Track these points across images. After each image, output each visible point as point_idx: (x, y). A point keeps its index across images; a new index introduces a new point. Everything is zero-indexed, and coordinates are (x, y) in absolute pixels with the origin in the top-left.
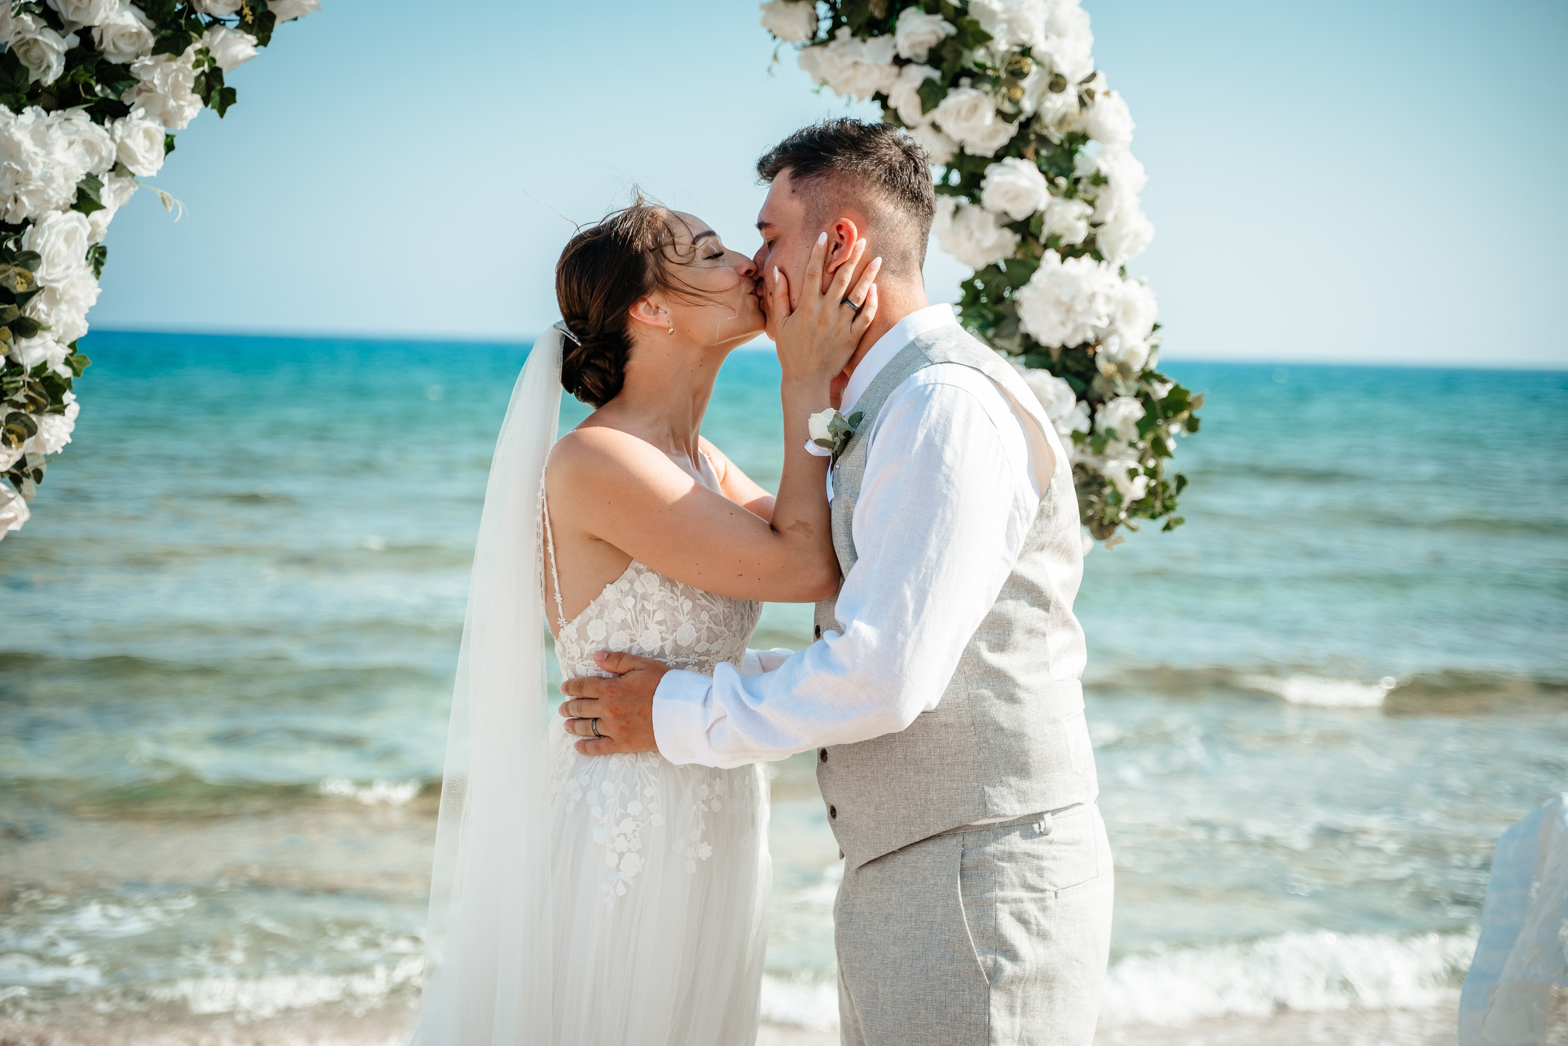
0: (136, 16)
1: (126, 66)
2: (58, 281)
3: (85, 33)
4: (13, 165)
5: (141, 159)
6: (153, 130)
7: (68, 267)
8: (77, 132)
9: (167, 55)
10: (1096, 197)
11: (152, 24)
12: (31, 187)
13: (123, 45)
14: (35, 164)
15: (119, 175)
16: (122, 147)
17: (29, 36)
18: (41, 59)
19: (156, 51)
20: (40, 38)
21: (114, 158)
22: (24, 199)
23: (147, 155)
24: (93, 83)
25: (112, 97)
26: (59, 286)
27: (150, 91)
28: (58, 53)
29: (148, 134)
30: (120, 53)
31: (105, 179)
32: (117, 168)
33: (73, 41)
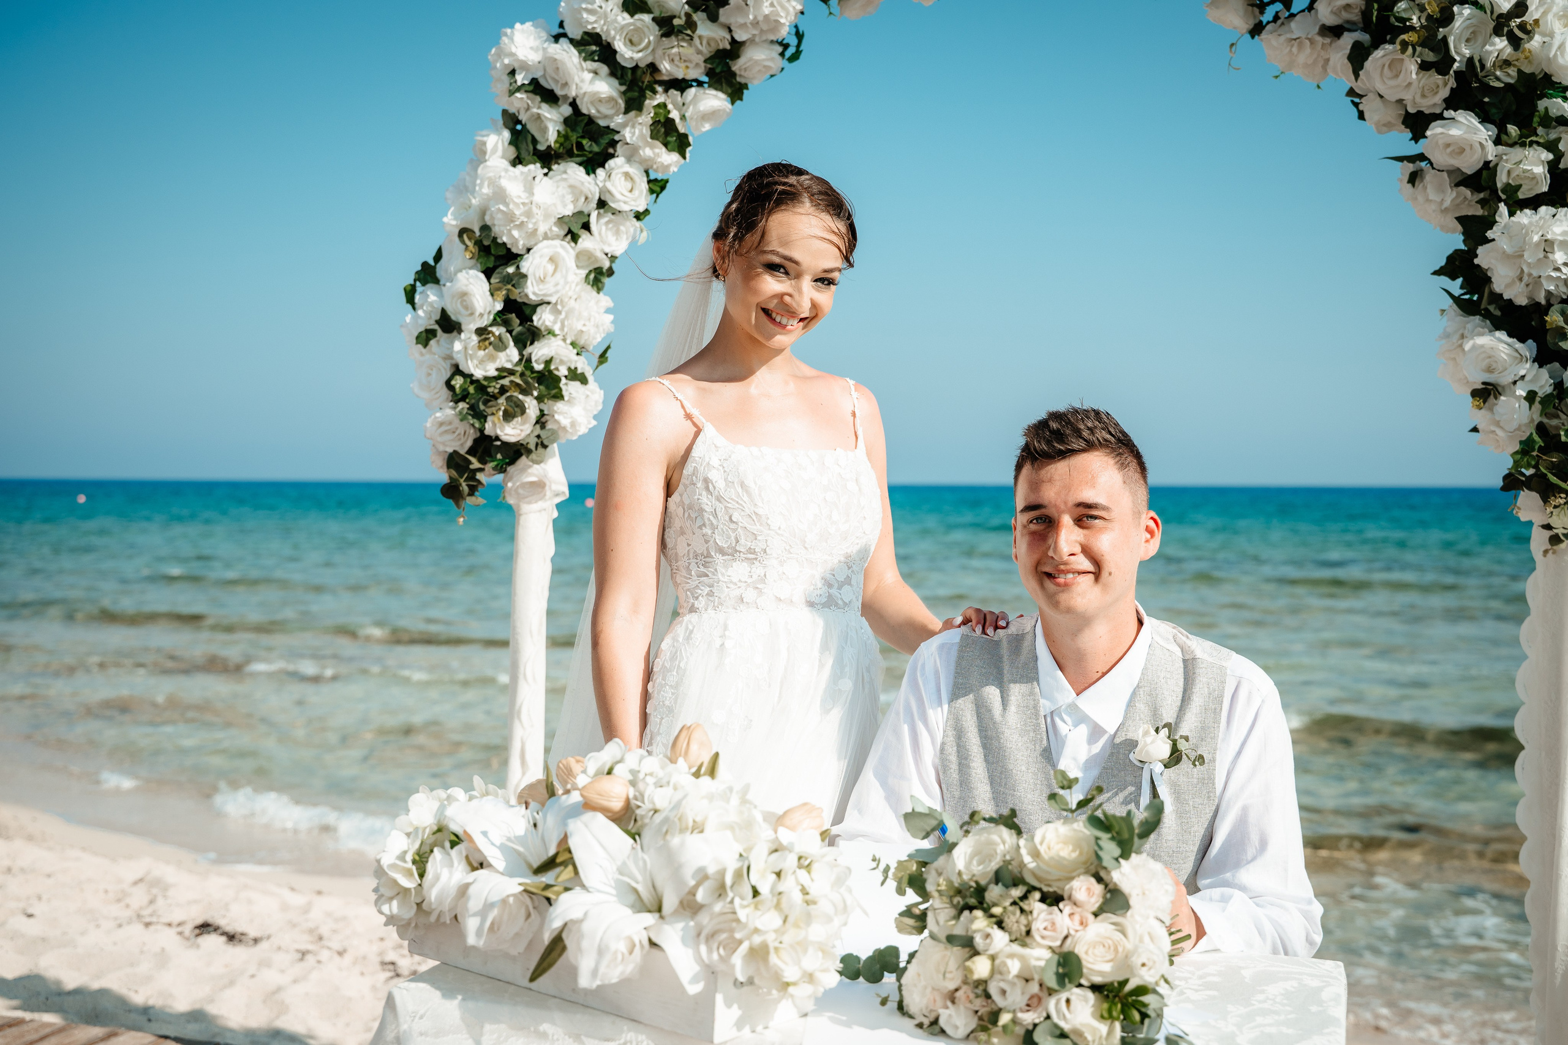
0: (610, 86)
1: (608, 127)
2: (551, 295)
3: (574, 104)
4: (502, 207)
5: (618, 196)
6: (632, 175)
7: (557, 284)
8: (565, 180)
9: (633, 114)
10: (1559, 139)
11: (623, 88)
12: (517, 223)
13: (605, 110)
14: (516, 204)
15: (605, 212)
16: (604, 190)
17: (535, 110)
18: (544, 130)
19: (626, 112)
20: (539, 111)
21: (597, 198)
22: (515, 233)
23: (628, 194)
24: (585, 142)
25: (596, 149)
26: (553, 300)
27: (627, 144)
28: (555, 122)
29: (627, 175)
30: (606, 117)
31: (594, 215)
32: (602, 204)
33: (567, 110)
